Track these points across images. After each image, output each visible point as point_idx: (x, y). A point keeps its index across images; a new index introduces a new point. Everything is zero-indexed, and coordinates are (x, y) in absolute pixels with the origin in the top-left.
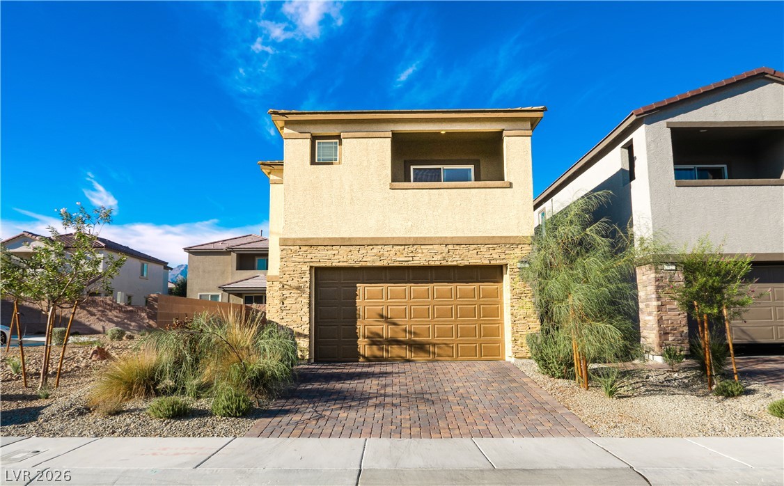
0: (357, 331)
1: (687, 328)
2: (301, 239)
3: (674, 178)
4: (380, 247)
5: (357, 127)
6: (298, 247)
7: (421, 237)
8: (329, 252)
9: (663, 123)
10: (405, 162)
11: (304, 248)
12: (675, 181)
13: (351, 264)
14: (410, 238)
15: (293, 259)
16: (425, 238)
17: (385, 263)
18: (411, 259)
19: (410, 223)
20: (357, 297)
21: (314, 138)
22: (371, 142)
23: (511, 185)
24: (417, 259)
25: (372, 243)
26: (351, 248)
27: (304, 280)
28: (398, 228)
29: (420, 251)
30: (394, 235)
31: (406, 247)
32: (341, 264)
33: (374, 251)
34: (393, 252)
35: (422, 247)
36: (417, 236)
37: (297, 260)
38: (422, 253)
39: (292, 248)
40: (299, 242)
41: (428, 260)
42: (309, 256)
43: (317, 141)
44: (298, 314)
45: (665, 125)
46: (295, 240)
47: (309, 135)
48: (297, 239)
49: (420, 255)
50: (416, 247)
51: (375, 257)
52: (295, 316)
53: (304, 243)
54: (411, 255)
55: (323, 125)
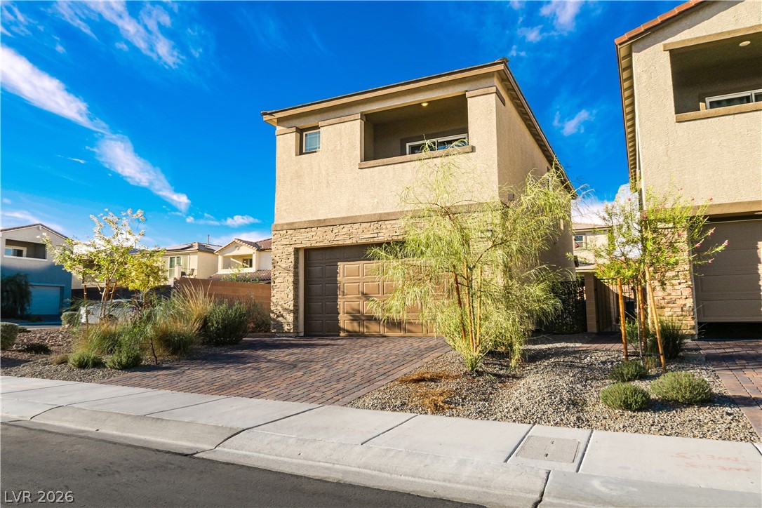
0: (338, 307)
1: (692, 300)
2: (288, 224)
3: (674, 113)
4: (349, 226)
5: (332, 114)
6: (285, 231)
7: (385, 213)
8: (309, 234)
9: (660, 46)
10: (401, 140)
11: (290, 232)
12: (675, 116)
13: (325, 243)
14: (374, 214)
15: (282, 243)
16: (388, 214)
17: (353, 241)
18: (376, 235)
19: (376, 200)
20: (338, 275)
21: (300, 131)
22: (343, 127)
23: (473, 150)
24: (382, 234)
25: (343, 222)
26: (326, 228)
27: (289, 261)
28: (366, 206)
29: (384, 227)
30: (363, 213)
31: (372, 223)
32: (318, 245)
33: (345, 230)
34: (361, 230)
35: (386, 222)
36: (382, 212)
37: (285, 243)
38: (386, 229)
39: (281, 232)
40: (286, 227)
41: (391, 235)
42: (293, 240)
43: (304, 134)
44: (286, 292)
45: (662, 49)
46: (283, 225)
47: (294, 129)
48: (284, 224)
49: (384, 231)
50: (380, 223)
51: (345, 236)
52: (283, 293)
53: (289, 227)
54: (376, 231)
55: (305, 118)
